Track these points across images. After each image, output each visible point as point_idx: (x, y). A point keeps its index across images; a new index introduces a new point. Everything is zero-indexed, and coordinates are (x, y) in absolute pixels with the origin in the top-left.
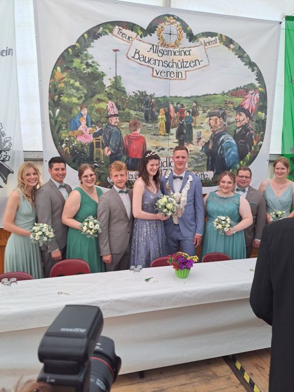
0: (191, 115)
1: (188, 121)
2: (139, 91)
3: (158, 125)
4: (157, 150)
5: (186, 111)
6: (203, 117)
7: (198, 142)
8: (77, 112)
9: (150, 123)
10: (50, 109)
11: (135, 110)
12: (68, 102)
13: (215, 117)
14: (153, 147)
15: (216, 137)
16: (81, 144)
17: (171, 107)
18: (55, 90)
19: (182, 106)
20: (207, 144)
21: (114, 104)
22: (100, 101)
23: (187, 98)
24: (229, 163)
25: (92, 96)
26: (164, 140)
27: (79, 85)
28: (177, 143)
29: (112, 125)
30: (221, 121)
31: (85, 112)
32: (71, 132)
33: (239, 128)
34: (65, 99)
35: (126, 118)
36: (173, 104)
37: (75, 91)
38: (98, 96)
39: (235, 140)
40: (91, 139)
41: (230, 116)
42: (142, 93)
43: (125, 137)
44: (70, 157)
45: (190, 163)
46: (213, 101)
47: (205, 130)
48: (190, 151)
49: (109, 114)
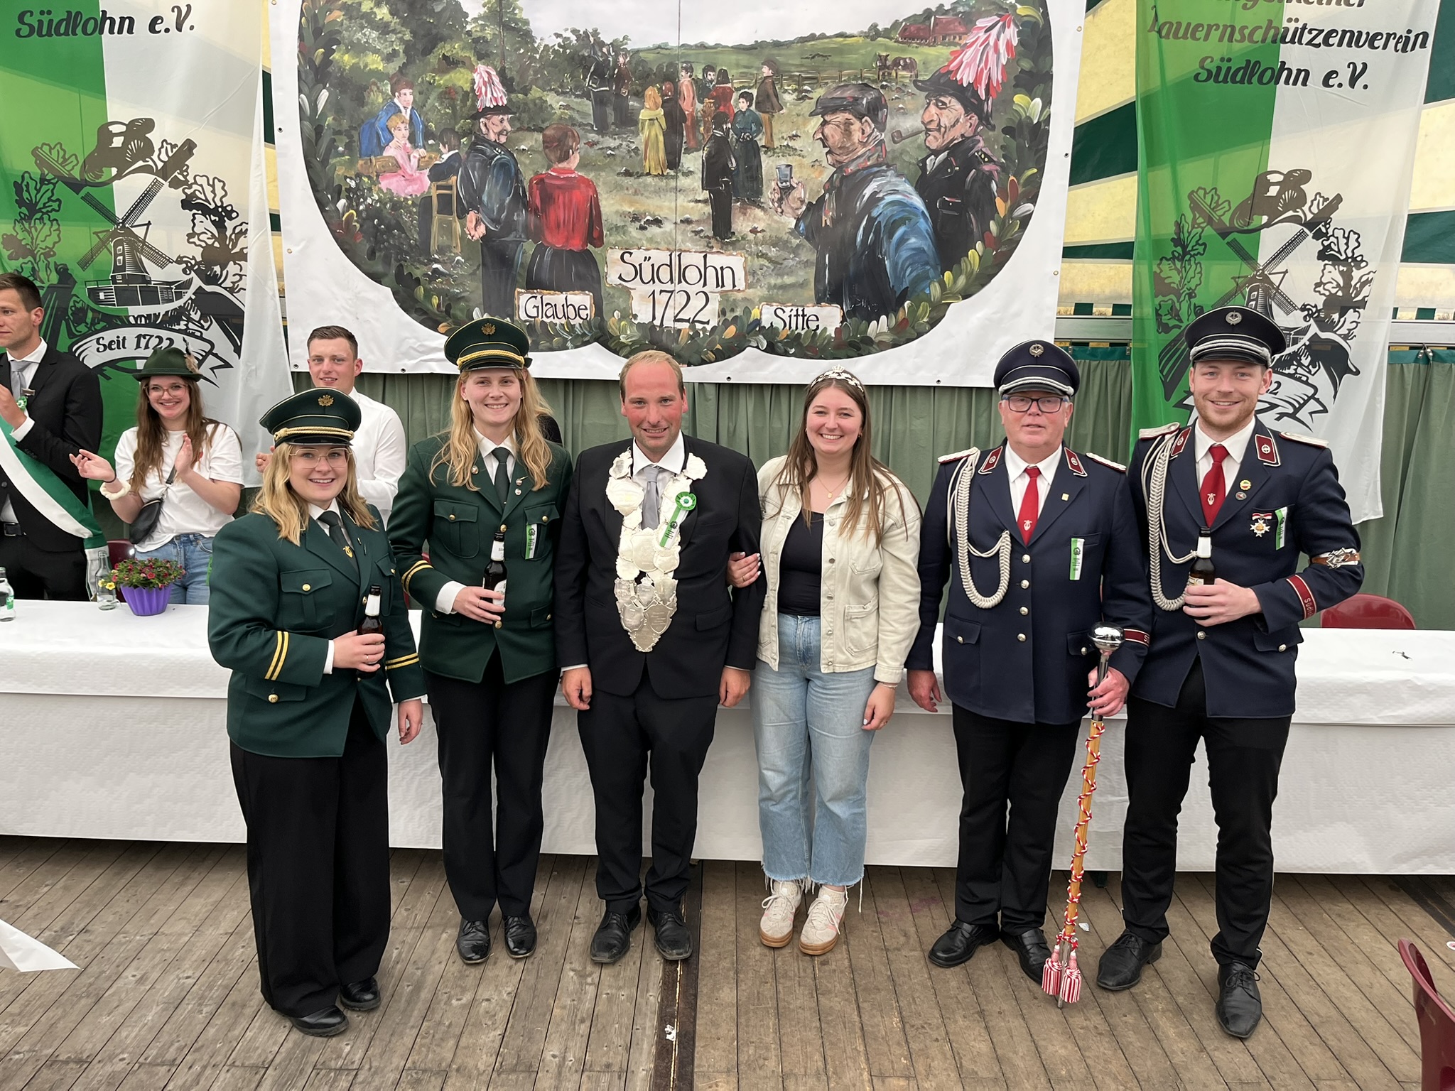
0: (753, 108)
1: (744, 130)
2: (574, 31)
3: (639, 142)
4: (637, 224)
5: (735, 96)
6: (798, 115)
7: (780, 200)
8: (380, 100)
9: (612, 135)
10: (300, 92)
11: (564, 93)
12: (355, 67)
13: (841, 117)
14: (623, 215)
15: (846, 186)
16: (391, 200)
17: (684, 79)
18: (317, 32)
19: (723, 77)
20: (814, 208)
21: (493, 73)
22: (450, 63)
23: (740, 49)
24: (899, 279)
25: (428, 51)
26: (658, 192)
27: (388, 17)
28: (705, 201)
29: (488, 141)
30: (868, 131)
31: (405, 99)
32: (361, 162)
33: (936, 153)
34: (343, 58)
35: (531, 119)
36: (689, 69)
37: (375, 34)
38: (446, 49)
39: (921, 195)
40: (424, 185)
41: (904, 112)
42: (583, 37)
43: (531, 181)
44: (360, 239)
45: (754, 273)
46: (836, 59)
47: (807, 161)
48: (754, 231)
49: (479, 105)
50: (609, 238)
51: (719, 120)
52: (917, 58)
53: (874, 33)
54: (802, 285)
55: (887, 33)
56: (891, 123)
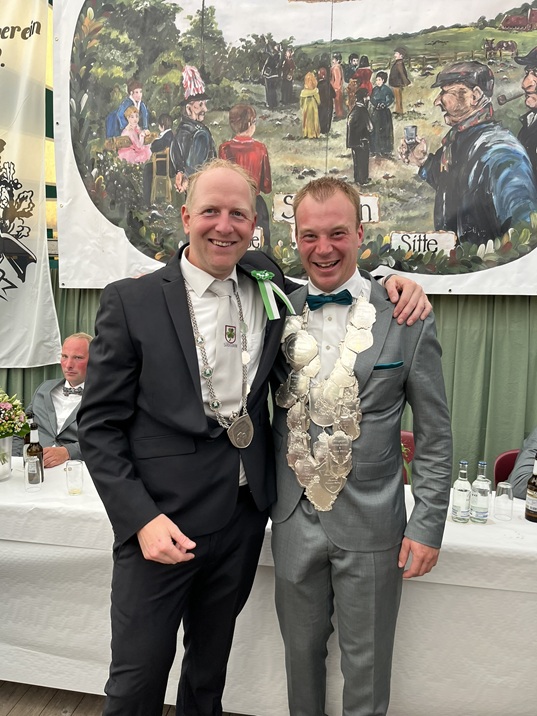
0: (387, 84)
1: (379, 101)
2: (254, 36)
3: (299, 114)
4: (297, 175)
5: (373, 75)
6: (422, 88)
7: (407, 153)
8: (121, 98)
9: (280, 110)
10: (71, 97)
11: (246, 81)
12: (105, 77)
13: (456, 87)
14: (286, 168)
15: (461, 139)
16: (125, 166)
17: (335, 65)
18: (82, 56)
19: (365, 61)
20: (435, 158)
21: (196, 70)
22: (167, 67)
23: (377, 41)
25: (152, 60)
26: (313, 151)
27: (127, 41)
28: (349, 156)
29: (191, 121)
30: (478, 96)
31: (138, 95)
32: (107, 141)
33: (535, 110)
34: (98, 71)
35: (222, 102)
36: (339, 58)
37: (119, 53)
38: (165, 57)
40: (147, 155)
42: (260, 40)
43: (220, 147)
44: (106, 196)
45: (386, 209)
46: (453, 44)
47: (429, 123)
48: (386, 177)
49: (186, 95)
50: (276, 186)
51: (361, 94)
52: (517, 41)
53: (482, 24)
54: (424, 217)
55: (492, 24)
56: (497, 90)
